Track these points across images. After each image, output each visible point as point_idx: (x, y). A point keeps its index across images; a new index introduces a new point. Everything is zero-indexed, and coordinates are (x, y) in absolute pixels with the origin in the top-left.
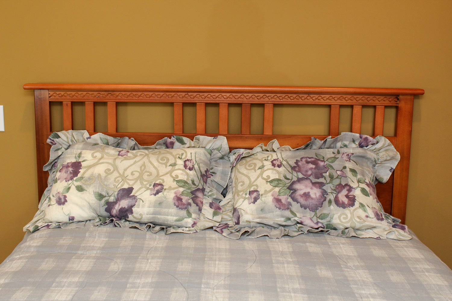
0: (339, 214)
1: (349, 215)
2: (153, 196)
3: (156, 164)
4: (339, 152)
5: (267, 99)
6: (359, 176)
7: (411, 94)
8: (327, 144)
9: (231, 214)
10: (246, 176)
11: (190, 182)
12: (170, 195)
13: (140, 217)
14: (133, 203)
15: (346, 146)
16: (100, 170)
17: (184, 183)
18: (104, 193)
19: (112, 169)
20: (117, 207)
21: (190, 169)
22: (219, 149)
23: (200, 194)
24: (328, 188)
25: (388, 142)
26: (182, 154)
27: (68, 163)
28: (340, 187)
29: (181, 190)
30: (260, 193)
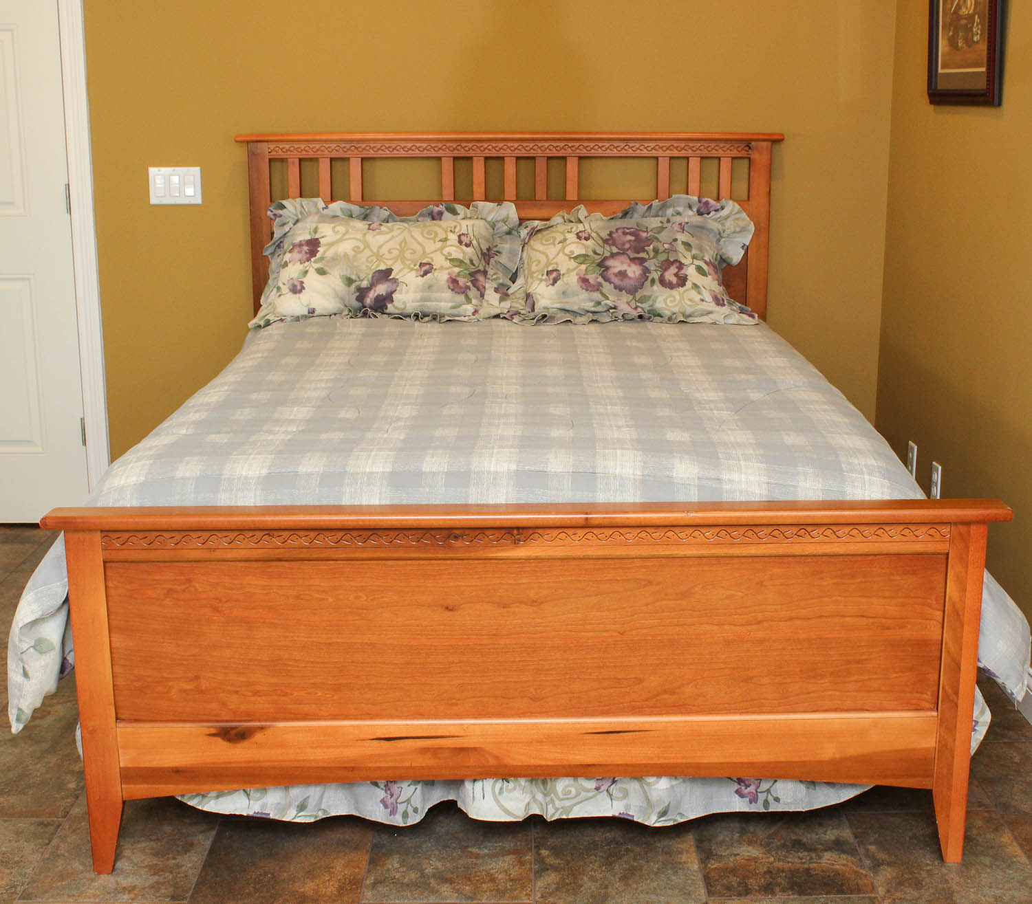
0: (664, 297)
1: (678, 298)
2: (420, 278)
3: (420, 239)
4: (668, 221)
5: (569, 151)
6: (694, 251)
7: (767, 141)
8: (653, 211)
9: (523, 303)
10: (544, 253)
11: (467, 261)
12: (442, 277)
13: (403, 306)
15: (679, 214)
16: (346, 247)
17: (459, 262)
18: (354, 277)
19: (362, 246)
20: (372, 295)
21: (467, 245)
22: (505, 221)
23: (481, 278)
24: (651, 265)
25: (737, 207)
26: (455, 227)
27: (301, 241)
28: (667, 264)
29: (457, 270)
30: (562, 272)
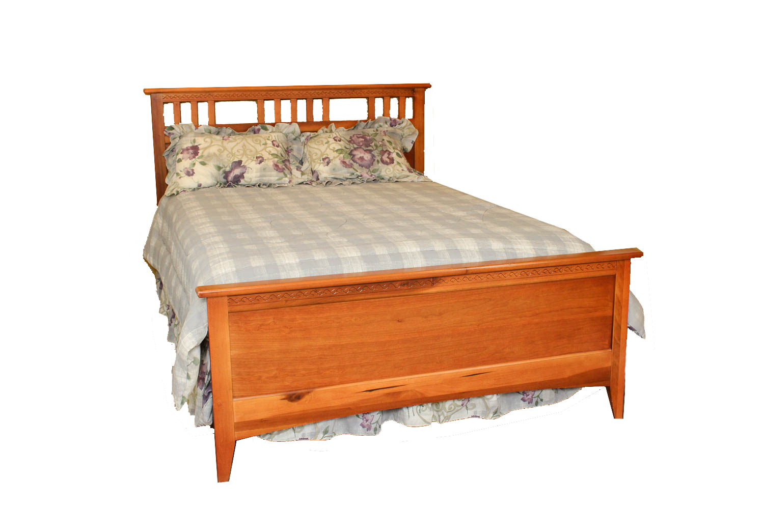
0: (385, 169)
2: (258, 165)
3: (252, 144)
4: (377, 130)
5: (324, 95)
6: (393, 145)
7: (423, 88)
9: (311, 175)
10: (318, 149)
11: (280, 155)
12: (270, 163)
13: (250, 180)
14: (244, 171)
15: (381, 126)
16: (214, 150)
17: (277, 156)
18: (221, 166)
19: (222, 149)
20: (232, 175)
21: (277, 147)
22: (293, 133)
23: (287, 164)
24: (375, 153)
26: (269, 137)
27: (187, 147)
28: (383, 152)
29: (276, 159)
30: (331, 159)
